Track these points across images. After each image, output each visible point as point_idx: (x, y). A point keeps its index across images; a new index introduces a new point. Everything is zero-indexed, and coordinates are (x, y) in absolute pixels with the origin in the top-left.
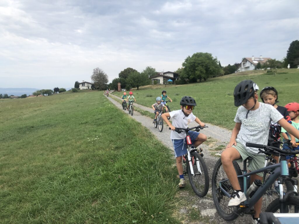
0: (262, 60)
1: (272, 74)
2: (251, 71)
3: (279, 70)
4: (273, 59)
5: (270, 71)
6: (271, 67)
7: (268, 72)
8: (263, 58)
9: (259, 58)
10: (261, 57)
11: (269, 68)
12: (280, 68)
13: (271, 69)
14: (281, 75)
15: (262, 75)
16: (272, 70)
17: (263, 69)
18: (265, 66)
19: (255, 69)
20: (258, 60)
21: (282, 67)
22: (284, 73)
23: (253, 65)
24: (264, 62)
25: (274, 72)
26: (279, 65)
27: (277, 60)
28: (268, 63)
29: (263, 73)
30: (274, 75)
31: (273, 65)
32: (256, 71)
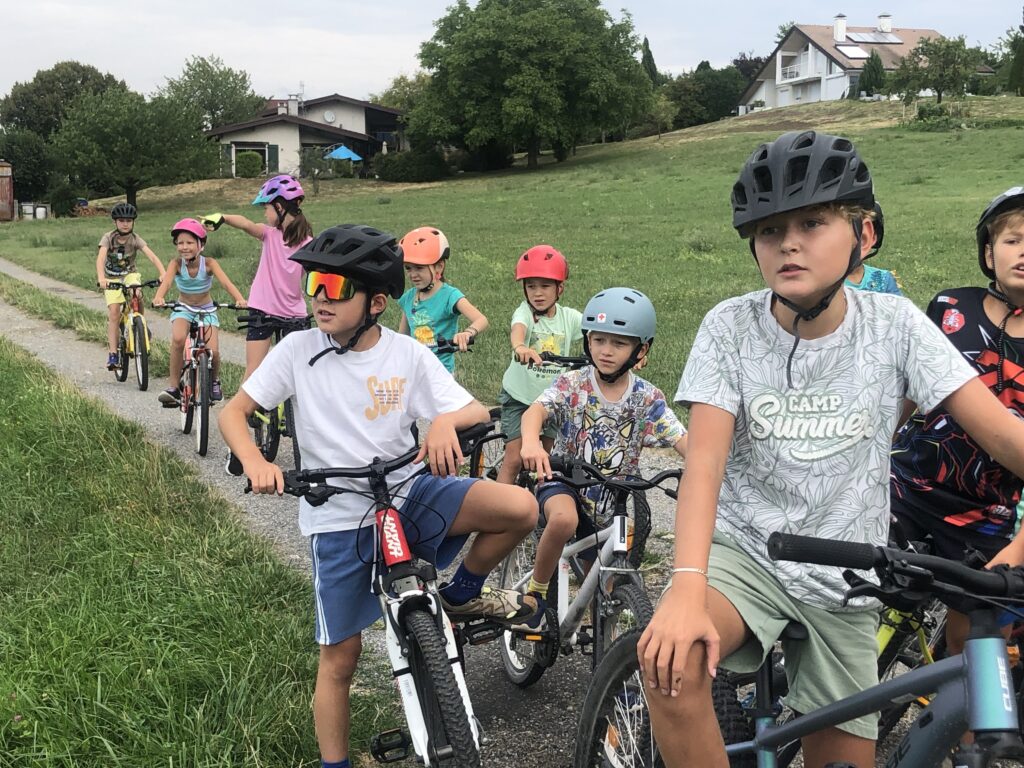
0: (892, 38)
1: (945, 127)
2: (829, 103)
3: (981, 107)
4: (952, 36)
5: (936, 106)
6: (939, 86)
7: (922, 114)
8: (895, 31)
9: (874, 30)
10: (886, 25)
11: (928, 93)
12: (990, 91)
13: (940, 99)
14: (993, 132)
15: (891, 129)
16: (943, 103)
17: (895, 97)
18: (907, 80)
19: (854, 94)
20: (869, 38)
21: (999, 88)
22: (1010, 123)
23: (838, 70)
24: (904, 52)
25: (957, 113)
26: (981, 71)
27: (969, 45)
28: (924, 63)
29: (895, 122)
30: (955, 132)
31: (949, 71)
32: (858, 107)
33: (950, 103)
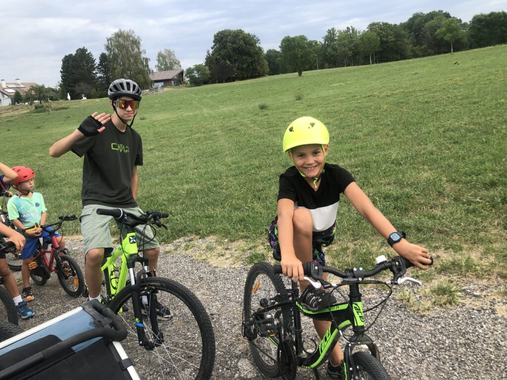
0: (22, 86)
1: (44, 111)
2: (5, 107)
3: (54, 104)
4: (40, 84)
5: (40, 105)
6: (38, 99)
7: (36, 108)
8: (22, 84)
9: (15, 84)
10: (19, 82)
11: (36, 101)
12: (56, 100)
13: (41, 103)
14: (59, 111)
15: (27, 113)
17: (27, 103)
18: (29, 98)
19: (13, 103)
20: (14, 86)
21: (59, 99)
22: (64, 108)
23: (6, 96)
24: (26, 90)
25: (47, 107)
26: (52, 94)
27: (46, 87)
28: (33, 93)
29: (28, 111)
30: (47, 112)
31: (42, 95)
32: (15, 107)
33: (44, 104)
